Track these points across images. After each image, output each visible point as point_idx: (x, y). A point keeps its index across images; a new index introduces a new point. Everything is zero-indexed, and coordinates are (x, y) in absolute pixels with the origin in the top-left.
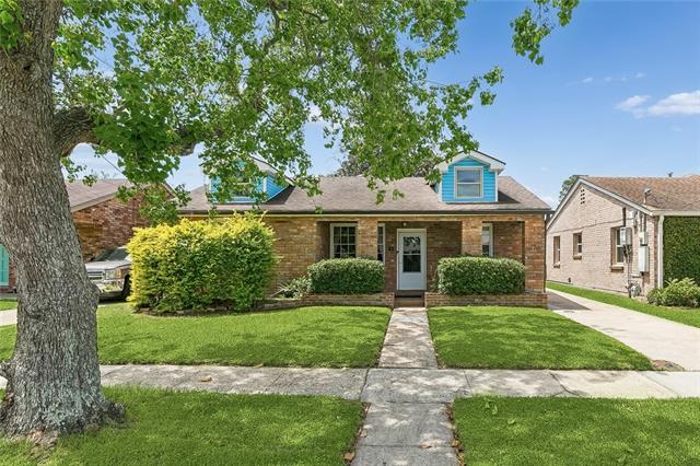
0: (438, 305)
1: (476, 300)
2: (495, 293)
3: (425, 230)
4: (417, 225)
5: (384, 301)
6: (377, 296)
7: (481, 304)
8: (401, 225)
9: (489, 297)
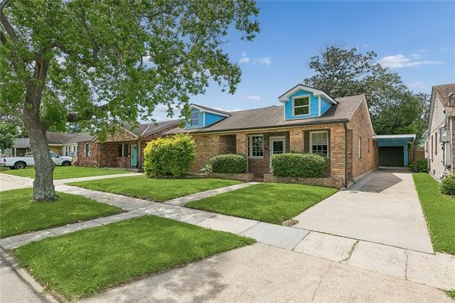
0: (270, 182)
1: (292, 180)
2: (301, 176)
3: (285, 137)
4: (280, 134)
5: (243, 178)
6: (240, 175)
7: (295, 183)
8: (273, 134)
9: (299, 178)
